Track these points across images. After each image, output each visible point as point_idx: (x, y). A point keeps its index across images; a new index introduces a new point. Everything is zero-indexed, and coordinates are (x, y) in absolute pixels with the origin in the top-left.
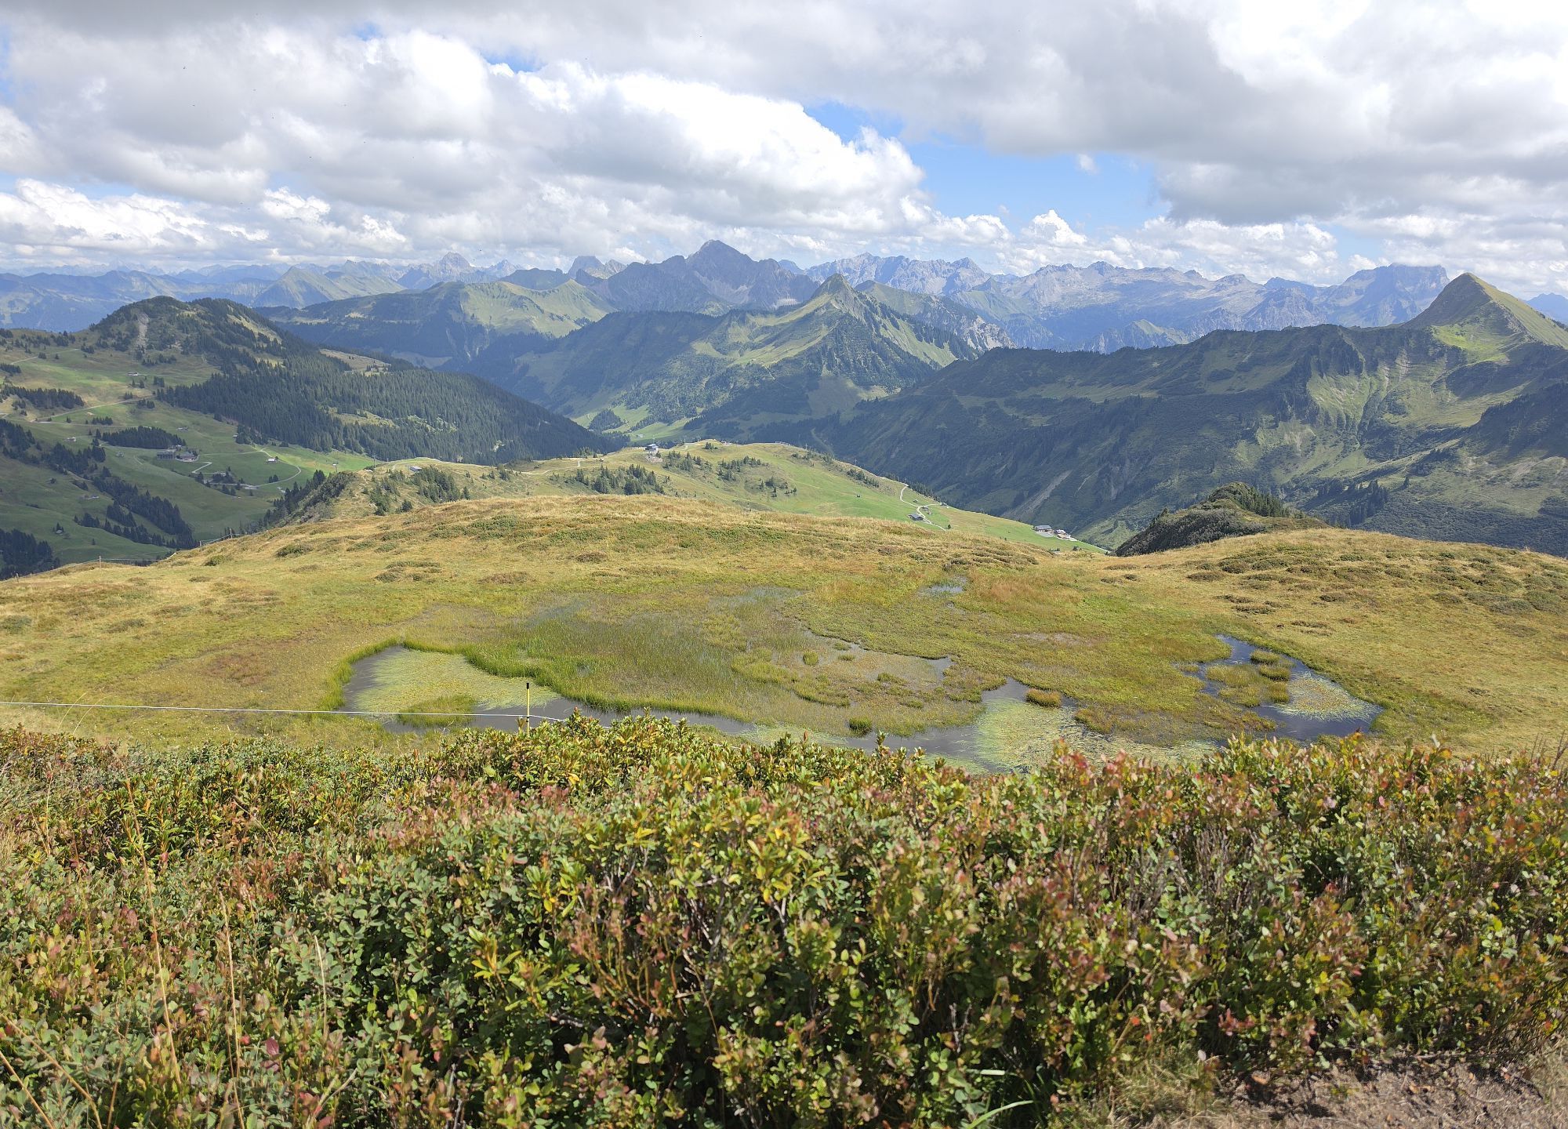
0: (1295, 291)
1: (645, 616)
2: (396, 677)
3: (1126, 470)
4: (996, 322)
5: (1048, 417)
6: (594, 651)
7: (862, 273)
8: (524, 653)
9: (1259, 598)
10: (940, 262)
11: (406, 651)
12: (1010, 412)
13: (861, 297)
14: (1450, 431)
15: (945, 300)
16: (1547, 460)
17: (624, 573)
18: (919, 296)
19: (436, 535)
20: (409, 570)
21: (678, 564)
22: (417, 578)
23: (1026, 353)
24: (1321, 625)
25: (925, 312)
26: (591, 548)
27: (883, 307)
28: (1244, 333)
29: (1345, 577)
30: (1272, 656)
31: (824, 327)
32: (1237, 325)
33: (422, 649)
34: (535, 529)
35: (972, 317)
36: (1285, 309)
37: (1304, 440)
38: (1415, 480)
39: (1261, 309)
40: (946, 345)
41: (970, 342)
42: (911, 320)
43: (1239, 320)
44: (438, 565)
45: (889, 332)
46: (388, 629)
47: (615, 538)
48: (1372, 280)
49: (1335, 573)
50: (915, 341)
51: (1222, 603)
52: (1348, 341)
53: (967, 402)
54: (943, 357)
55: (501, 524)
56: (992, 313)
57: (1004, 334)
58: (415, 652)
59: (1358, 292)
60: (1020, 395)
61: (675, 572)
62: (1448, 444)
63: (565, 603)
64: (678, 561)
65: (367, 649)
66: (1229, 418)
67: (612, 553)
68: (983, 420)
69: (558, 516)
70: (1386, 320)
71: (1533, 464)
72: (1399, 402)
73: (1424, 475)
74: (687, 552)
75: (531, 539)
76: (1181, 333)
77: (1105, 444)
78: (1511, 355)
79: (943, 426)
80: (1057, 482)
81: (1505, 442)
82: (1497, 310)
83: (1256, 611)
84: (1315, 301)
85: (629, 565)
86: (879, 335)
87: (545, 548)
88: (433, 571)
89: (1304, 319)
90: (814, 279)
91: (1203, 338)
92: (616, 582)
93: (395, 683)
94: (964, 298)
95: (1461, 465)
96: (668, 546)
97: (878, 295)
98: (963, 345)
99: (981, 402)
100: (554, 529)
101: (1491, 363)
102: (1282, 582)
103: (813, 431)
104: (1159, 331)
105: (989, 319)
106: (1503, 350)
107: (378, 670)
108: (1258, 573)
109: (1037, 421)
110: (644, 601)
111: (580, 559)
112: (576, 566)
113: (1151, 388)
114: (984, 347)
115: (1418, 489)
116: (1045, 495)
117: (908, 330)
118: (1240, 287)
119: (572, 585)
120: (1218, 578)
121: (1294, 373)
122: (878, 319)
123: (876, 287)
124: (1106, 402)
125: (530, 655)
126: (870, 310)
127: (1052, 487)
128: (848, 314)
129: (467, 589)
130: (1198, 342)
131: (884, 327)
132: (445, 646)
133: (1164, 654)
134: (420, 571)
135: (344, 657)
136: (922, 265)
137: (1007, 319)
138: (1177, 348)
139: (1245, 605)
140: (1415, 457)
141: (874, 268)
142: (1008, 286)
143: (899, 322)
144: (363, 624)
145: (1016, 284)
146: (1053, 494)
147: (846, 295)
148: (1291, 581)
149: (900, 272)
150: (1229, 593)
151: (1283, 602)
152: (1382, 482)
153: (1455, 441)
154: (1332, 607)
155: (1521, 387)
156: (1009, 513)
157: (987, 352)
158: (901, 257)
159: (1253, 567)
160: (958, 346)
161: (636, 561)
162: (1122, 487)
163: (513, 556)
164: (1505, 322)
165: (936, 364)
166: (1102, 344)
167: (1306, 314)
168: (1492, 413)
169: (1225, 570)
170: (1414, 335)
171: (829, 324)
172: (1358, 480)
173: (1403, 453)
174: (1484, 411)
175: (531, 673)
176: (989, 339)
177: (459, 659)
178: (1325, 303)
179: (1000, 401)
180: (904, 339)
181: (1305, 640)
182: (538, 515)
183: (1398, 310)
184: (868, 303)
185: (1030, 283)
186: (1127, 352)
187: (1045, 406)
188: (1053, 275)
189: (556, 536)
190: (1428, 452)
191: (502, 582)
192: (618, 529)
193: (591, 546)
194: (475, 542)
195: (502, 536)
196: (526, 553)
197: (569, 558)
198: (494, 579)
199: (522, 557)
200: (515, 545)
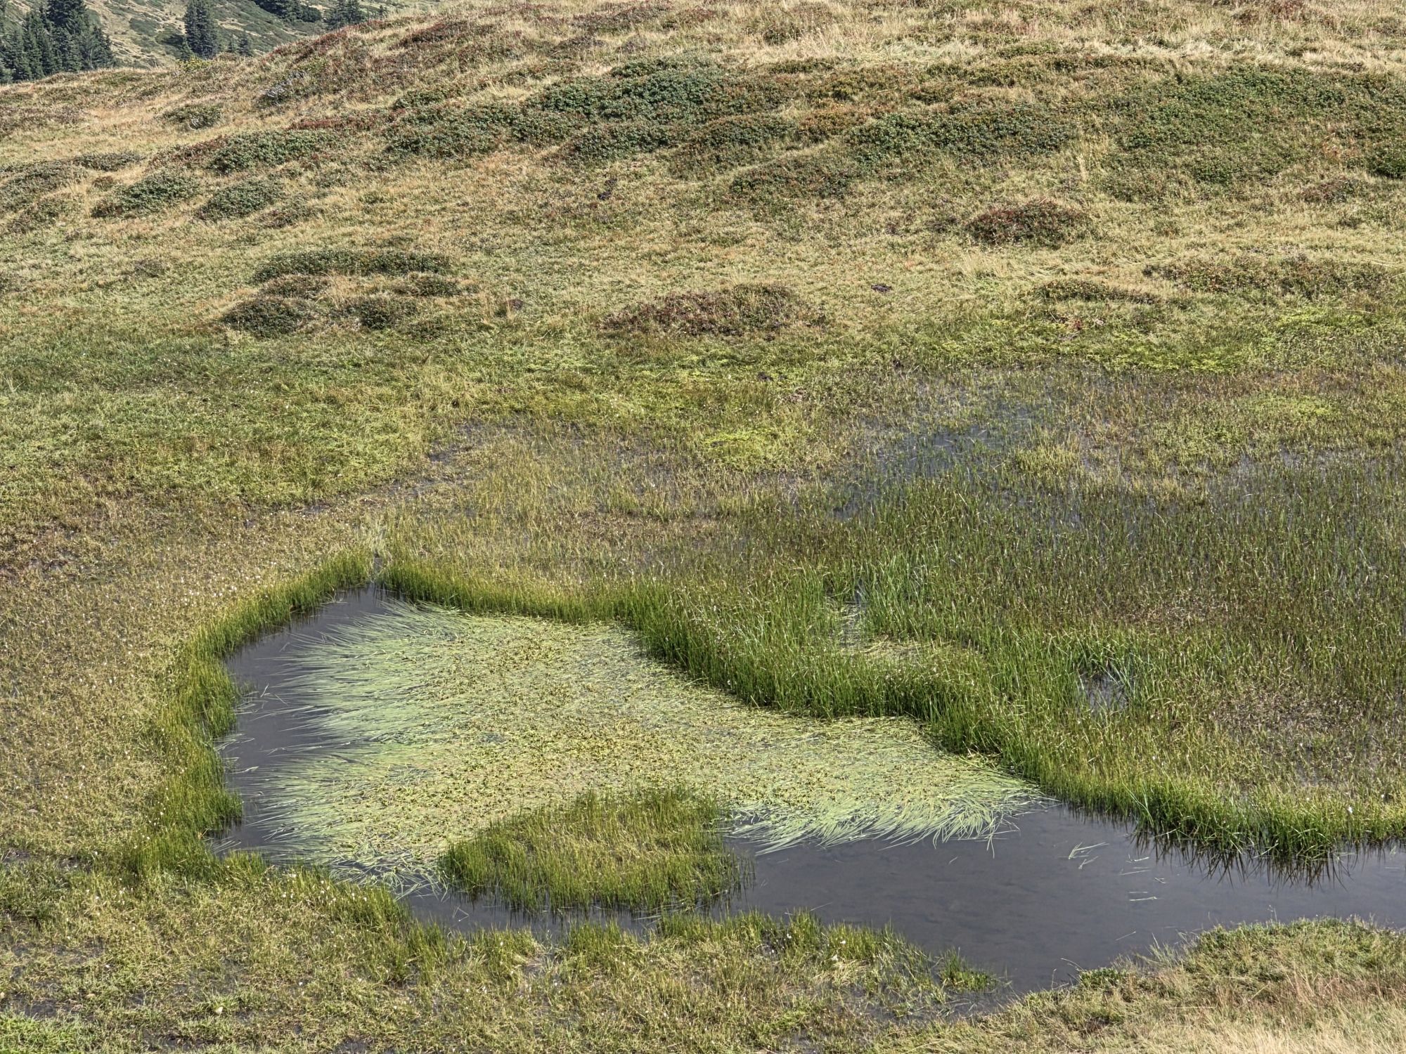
1: (1289, 463)
2: (395, 715)
6: (1125, 609)
8: (855, 618)
11: (408, 614)
17: (1166, 290)
19: (412, 146)
20: (341, 288)
22: (374, 318)
26: (1023, 185)
33: (466, 603)
34: (791, 113)
44: (442, 264)
46: (320, 521)
47: (1106, 145)
55: (658, 92)
58: (442, 618)
61: (1368, 279)
63: (958, 412)
64: (1370, 235)
65: (267, 601)
67: (1102, 204)
69: (871, 59)
75: (780, 153)
85: (1178, 251)
87: (837, 186)
88: (429, 290)
92: (1144, 324)
93: (399, 737)
96: (1321, 175)
100: (861, 108)
107: (324, 684)
110: (1269, 404)
111: (985, 233)
112: (973, 259)
119: (973, 337)
125: (880, 628)
129: (569, 358)
132: (548, 589)
134: (382, 287)
135: (195, 633)
144: (222, 504)
161: (1203, 235)
163: (719, 223)
175: (905, 702)
182: (789, 52)
189: (873, 137)
191: (700, 328)
192: (1118, 106)
193: (1018, 177)
194: (561, 169)
195: (662, 142)
196: (768, 211)
197: (939, 227)
198: (663, 318)
199: (755, 227)
200: (722, 180)
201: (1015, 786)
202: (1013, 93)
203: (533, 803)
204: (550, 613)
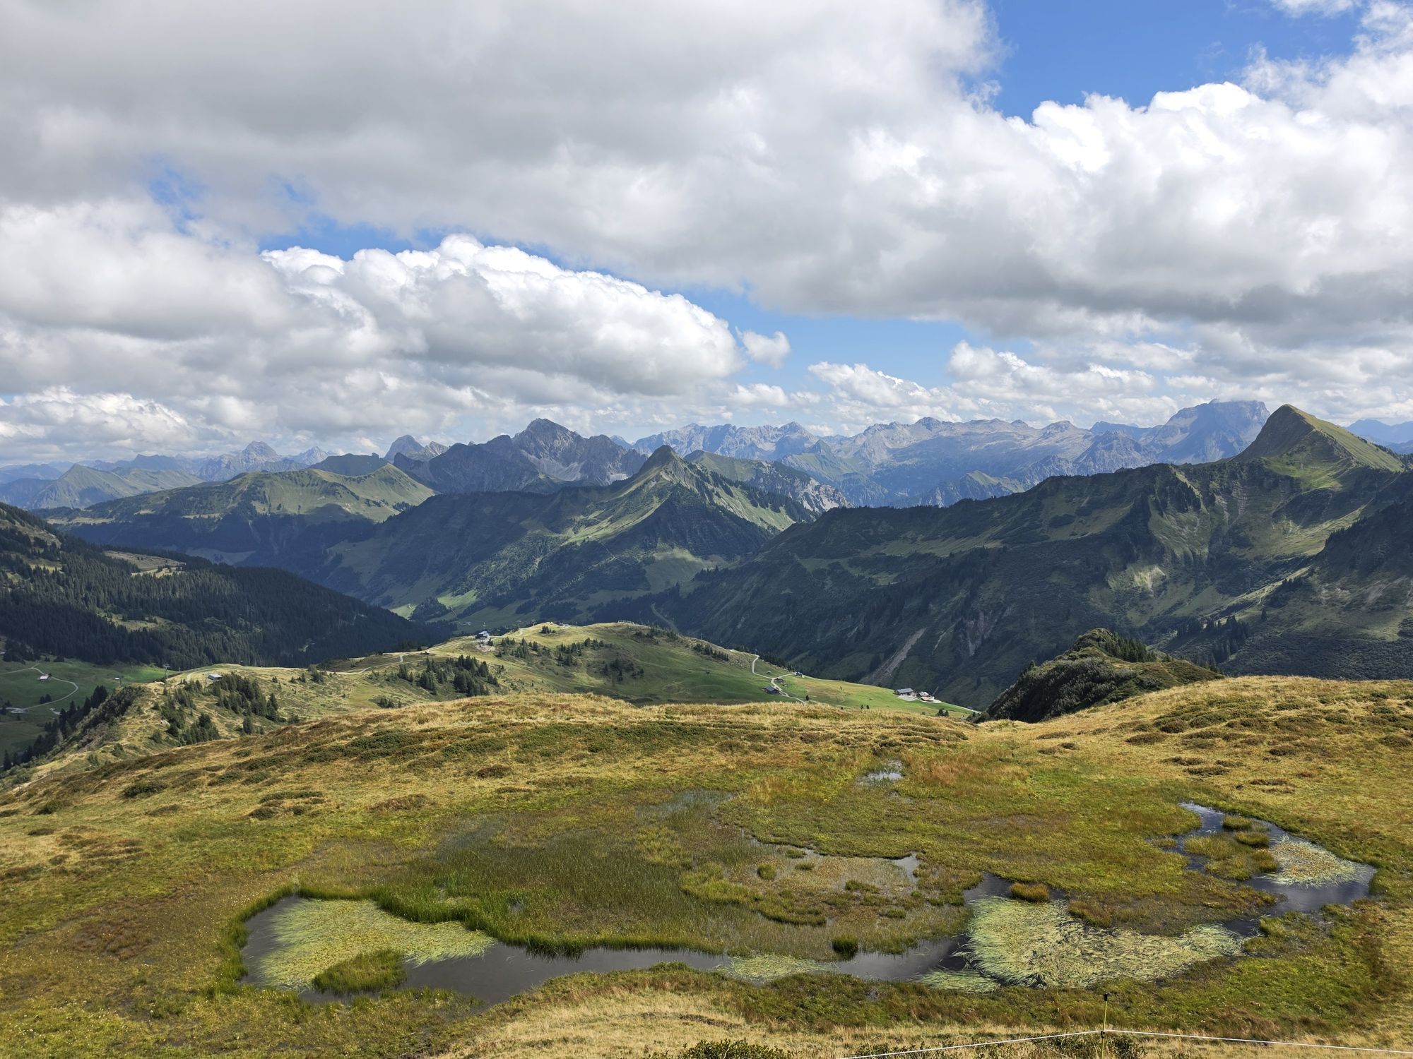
0: (1120, 433)
1: (569, 835)
2: (300, 935)
3: (981, 624)
4: (830, 483)
5: (895, 575)
6: (522, 882)
7: (690, 443)
8: (443, 891)
9: (1208, 759)
10: (768, 428)
11: (305, 902)
12: (856, 572)
13: (692, 467)
14: (1298, 559)
15: (777, 465)
16: (1397, 582)
17: (533, 788)
18: (750, 462)
19: (311, 759)
20: (288, 803)
21: (589, 772)
22: (298, 812)
23: (864, 512)
24: (1280, 782)
25: (758, 478)
26: (492, 761)
27: (714, 475)
28: (1078, 478)
29: (1288, 728)
30: (1245, 821)
31: (656, 499)
32: (1069, 470)
33: (324, 897)
34: (425, 744)
35: (805, 478)
36: (1114, 452)
37: (1154, 580)
38: (1273, 612)
39: (1091, 453)
40: (782, 509)
41: (806, 505)
42: (744, 486)
43: (1070, 465)
44: (320, 794)
45: (722, 500)
46: (278, 875)
47: (516, 747)
48: (1195, 418)
49: (1276, 724)
50: (751, 507)
51: (1172, 767)
52: (1181, 477)
53: (810, 565)
54: (780, 521)
55: (386, 740)
56: (825, 474)
57: (840, 495)
58: (316, 903)
59: (1183, 430)
60: (864, 554)
61: (589, 781)
62: (1298, 573)
63: (473, 827)
64: (589, 769)
65: (259, 903)
66: (1077, 563)
67: (515, 764)
68: (829, 582)
69: (449, 727)
70: (1215, 455)
71: (1384, 587)
72: (1242, 534)
73: (1280, 606)
74: (599, 757)
75: (422, 755)
76: (1016, 481)
77: (956, 598)
78: (1343, 481)
79: (788, 591)
80: (912, 641)
81: (1353, 567)
82: (1319, 437)
83: (1210, 772)
84: (1142, 441)
85: (537, 776)
86: (712, 503)
87: (439, 764)
88: (315, 802)
89: (1134, 460)
90: (642, 452)
91: (1039, 485)
92: (526, 798)
93: (300, 942)
94: (795, 461)
95: (1315, 593)
96: (575, 752)
97: (708, 465)
98: (800, 508)
99: (824, 564)
100: (446, 742)
101: (1325, 490)
102: (1226, 738)
103: (653, 606)
104: (994, 481)
105: (822, 481)
106: (1335, 477)
107: (277, 928)
108: (1199, 730)
109: (884, 580)
110: (564, 819)
111: (481, 775)
112: (478, 783)
113: (994, 538)
114: (820, 508)
115: (1276, 621)
116: (901, 656)
117: (742, 497)
118: (1067, 433)
119: (478, 805)
120: (1159, 739)
121: (1134, 512)
122: (710, 487)
123: (705, 456)
124: (952, 555)
125: (450, 894)
126: (701, 479)
127: (907, 648)
128: (679, 485)
129: (358, 819)
130: (1035, 489)
131: (717, 494)
132: (350, 890)
133: (1135, 829)
134: (301, 802)
135: (234, 915)
136: (751, 432)
137: (841, 479)
138: (1015, 496)
139: (1197, 767)
140: (1268, 589)
141: (701, 438)
142: (838, 447)
143: (732, 489)
144: (246, 872)
145: (846, 445)
146: (909, 654)
147: (676, 466)
148: (1235, 737)
149: (728, 440)
150: (1176, 755)
151: (1234, 760)
152: (1238, 617)
153: (1304, 570)
154: (1285, 762)
155: (1357, 512)
156: (867, 678)
157: (825, 513)
158: (728, 426)
159: (1192, 725)
160: (794, 509)
161: (543, 771)
162: (979, 642)
163: (404, 777)
164: (1331, 449)
165: (774, 529)
166: (939, 497)
167: (1136, 455)
168: (1335, 539)
169: (1164, 730)
170: (1246, 468)
171: (661, 495)
172: (1215, 617)
173: (1254, 586)
174: (1327, 537)
175: (458, 916)
176: (825, 500)
177: (368, 905)
178: (1152, 443)
179: (843, 562)
180: (739, 506)
181: (1269, 800)
182: (425, 726)
183: (1224, 445)
184: (699, 472)
185: (860, 442)
186: (966, 503)
187: (890, 563)
188: (882, 434)
189: (449, 749)
190: (1280, 583)
191: (398, 808)
192: (519, 736)
193: (491, 758)
194: (357, 764)
195: (388, 754)
196: (418, 772)
197: (468, 774)
198: (387, 806)
199: (415, 777)
200: (405, 764)
201: (490, 939)
202: (489, 735)
203: (343, 959)
204: (350, 898)
